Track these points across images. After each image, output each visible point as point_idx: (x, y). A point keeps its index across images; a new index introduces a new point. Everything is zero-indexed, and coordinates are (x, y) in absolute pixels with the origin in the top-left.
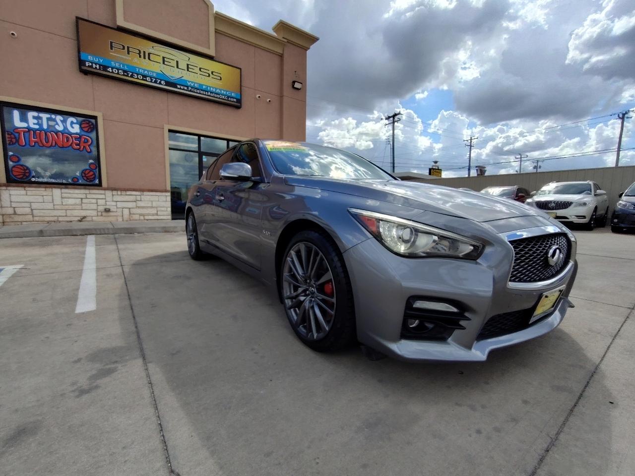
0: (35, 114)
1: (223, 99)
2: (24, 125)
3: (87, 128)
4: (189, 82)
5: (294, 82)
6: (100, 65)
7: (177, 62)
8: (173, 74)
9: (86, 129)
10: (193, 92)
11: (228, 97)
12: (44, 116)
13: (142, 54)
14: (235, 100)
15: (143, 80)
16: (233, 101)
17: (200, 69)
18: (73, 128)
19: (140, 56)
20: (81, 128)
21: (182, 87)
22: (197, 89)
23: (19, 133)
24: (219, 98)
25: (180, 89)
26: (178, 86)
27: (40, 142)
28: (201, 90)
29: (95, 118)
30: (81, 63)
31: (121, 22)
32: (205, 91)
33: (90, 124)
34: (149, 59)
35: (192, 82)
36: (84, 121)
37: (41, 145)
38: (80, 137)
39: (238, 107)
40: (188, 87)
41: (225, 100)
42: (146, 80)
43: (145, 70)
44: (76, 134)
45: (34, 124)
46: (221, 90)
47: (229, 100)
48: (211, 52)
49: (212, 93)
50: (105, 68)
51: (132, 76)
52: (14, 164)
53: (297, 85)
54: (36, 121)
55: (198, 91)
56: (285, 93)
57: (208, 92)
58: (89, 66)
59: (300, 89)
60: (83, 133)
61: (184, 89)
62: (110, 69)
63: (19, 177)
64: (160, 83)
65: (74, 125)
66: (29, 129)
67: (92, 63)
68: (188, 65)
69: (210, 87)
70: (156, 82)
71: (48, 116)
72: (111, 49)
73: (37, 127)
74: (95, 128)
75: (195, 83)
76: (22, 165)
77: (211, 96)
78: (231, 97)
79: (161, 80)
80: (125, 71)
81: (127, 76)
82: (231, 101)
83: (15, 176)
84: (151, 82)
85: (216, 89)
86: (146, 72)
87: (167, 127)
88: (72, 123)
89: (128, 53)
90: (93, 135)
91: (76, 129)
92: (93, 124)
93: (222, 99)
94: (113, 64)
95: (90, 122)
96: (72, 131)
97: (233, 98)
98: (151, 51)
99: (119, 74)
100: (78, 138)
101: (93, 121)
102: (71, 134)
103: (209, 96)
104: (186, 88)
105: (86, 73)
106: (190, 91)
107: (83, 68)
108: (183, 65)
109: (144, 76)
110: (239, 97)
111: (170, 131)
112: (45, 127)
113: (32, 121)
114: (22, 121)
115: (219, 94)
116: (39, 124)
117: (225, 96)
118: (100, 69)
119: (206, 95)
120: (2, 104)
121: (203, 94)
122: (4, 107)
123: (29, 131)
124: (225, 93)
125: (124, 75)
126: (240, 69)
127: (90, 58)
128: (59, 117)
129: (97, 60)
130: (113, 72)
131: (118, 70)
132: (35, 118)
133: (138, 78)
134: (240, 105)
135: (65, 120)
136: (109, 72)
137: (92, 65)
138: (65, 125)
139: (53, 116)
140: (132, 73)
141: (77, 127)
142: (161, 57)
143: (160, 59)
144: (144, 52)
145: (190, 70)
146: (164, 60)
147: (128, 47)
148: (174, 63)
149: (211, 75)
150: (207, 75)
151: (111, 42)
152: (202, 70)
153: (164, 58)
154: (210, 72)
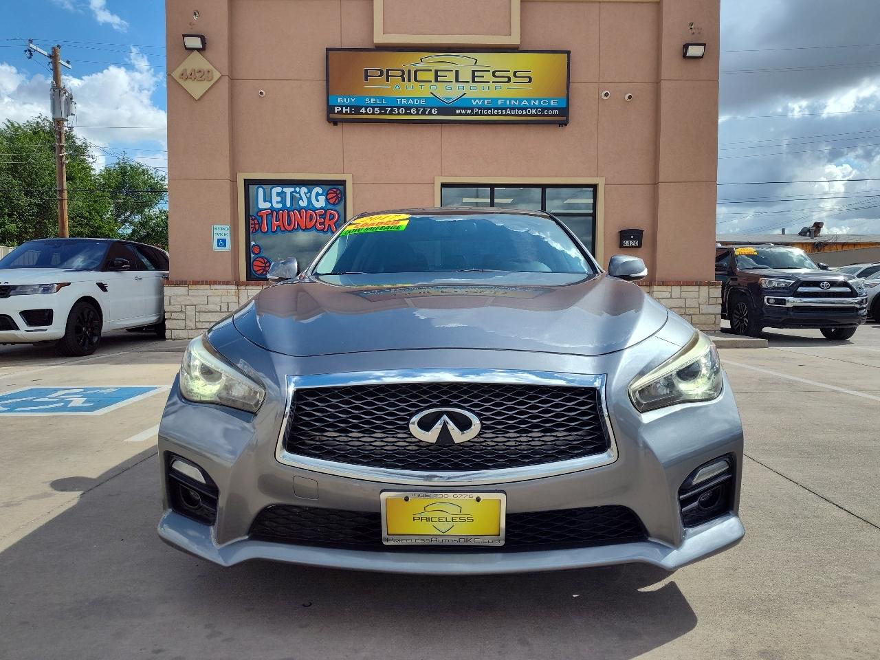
0: (279, 189)
1: (534, 115)
2: (268, 205)
3: (334, 199)
4: (475, 99)
5: (686, 47)
6: (351, 107)
7: (457, 72)
8: (449, 92)
9: (332, 201)
10: (481, 115)
11: (543, 109)
12: (288, 190)
13: (406, 76)
14: (556, 112)
15: (406, 114)
16: (552, 115)
17: (494, 75)
18: (318, 201)
19: (403, 80)
20: (327, 200)
21: (463, 112)
22: (488, 109)
23: (262, 217)
24: (526, 115)
25: (461, 114)
26: (458, 112)
27: (282, 226)
28: (498, 109)
29: (343, 183)
30: (330, 109)
31: (380, 38)
32: (502, 109)
33: (338, 192)
34: (416, 80)
35: (480, 99)
36: (330, 190)
37: (283, 229)
38: (326, 212)
39: (563, 124)
40: (472, 109)
41: (537, 115)
42: (411, 114)
43: (408, 99)
44: (321, 208)
45: (278, 202)
46: (529, 100)
47: (544, 115)
48: (514, 40)
49: (514, 109)
50: (357, 109)
51: (391, 113)
52: (257, 256)
53: (694, 51)
54: (279, 199)
55: (489, 112)
56: (665, 74)
57: (506, 109)
58: (339, 112)
59: (702, 57)
60: (329, 206)
61: (466, 114)
62: (363, 110)
63: (258, 273)
64: (430, 114)
65: (319, 198)
66: (272, 209)
67: (342, 107)
68: (473, 72)
69: (510, 100)
70: (424, 113)
71: (292, 189)
72: (366, 80)
73: (280, 206)
74: (342, 197)
75: (484, 99)
76: (262, 258)
77: (512, 115)
78: (548, 109)
79: (431, 108)
80: (381, 108)
81: (385, 114)
82: (548, 115)
83: (255, 272)
84: (417, 114)
85: (520, 101)
86: (411, 102)
87: (439, 180)
88: (318, 194)
89: (387, 80)
90: (340, 208)
91: (321, 203)
92: (341, 192)
93: (531, 115)
94: (367, 101)
95: (337, 189)
96: (317, 205)
97: (553, 109)
98: (420, 66)
99: (375, 114)
100: (323, 215)
101: (341, 187)
102: (314, 210)
103: (508, 115)
104: (469, 112)
105: (335, 122)
106: (477, 114)
107: (332, 116)
108: (465, 75)
109: (408, 108)
110: (564, 105)
111: (443, 185)
112: (288, 204)
113: (276, 199)
114: (265, 201)
115: (526, 109)
116: (283, 201)
117: (537, 108)
118: (351, 113)
119: (502, 115)
120: (248, 183)
121: (498, 115)
122: (250, 186)
123: (272, 212)
124: (537, 103)
125: (380, 114)
126: (568, 53)
127: (340, 100)
128: (304, 190)
129: (348, 101)
130: (366, 113)
131: (373, 108)
132: (278, 194)
133: (399, 114)
134: (564, 118)
135: (310, 191)
136: (362, 113)
137: (342, 109)
138: (309, 199)
139: (298, 189)
140: (392, 107)
141: (322, 199)
142: (433, 72)
143: (431, 76)
144: (409, 71)
145: (476, 79)
146: (436, 76)
147: (388, 71)
148: (452, 76)
149: (513, 79)
150: (506, 79)
151: (366, 71)
152: (497, 74)
153: (436, 71)
154: (511, 74)
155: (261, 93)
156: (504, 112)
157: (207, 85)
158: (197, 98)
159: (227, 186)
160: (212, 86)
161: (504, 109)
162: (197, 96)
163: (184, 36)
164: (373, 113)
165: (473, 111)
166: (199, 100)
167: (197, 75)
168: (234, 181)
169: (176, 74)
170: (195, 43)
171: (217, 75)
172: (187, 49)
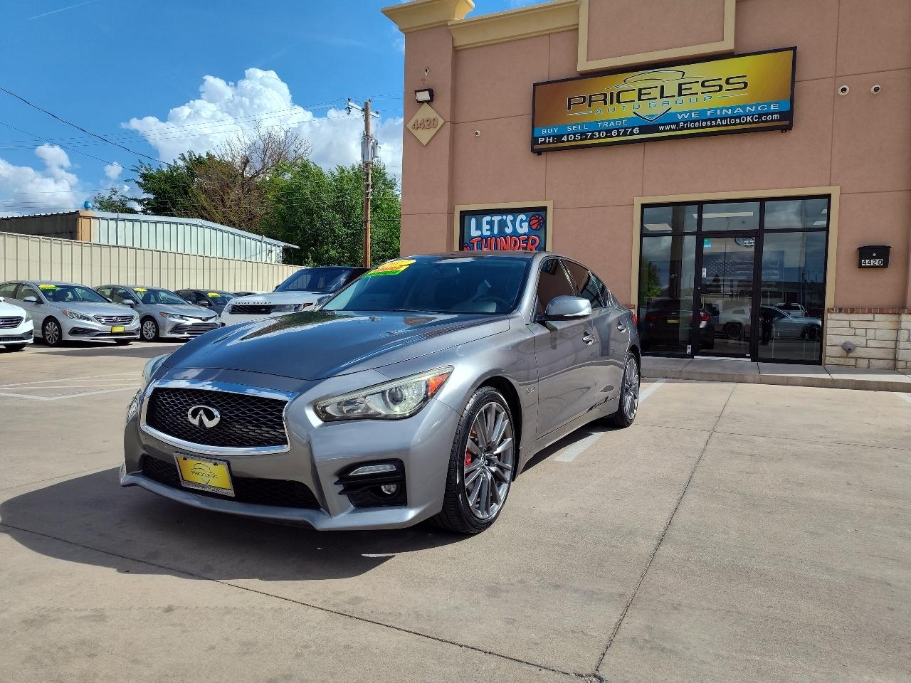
0: (488, 218)
1: (750, 123)
2: (479, 233)
3: (536, 225)
4: (680, 113)
6: (554, 137)
7: (662, 87)
8: (652, 109)
9: (534, 227)
10: (687, 129)
11: (760, 115)
12: (496, 219)
13: (608, 99)
14: (775, 117)
15: (607, 137)
16: (772, 121)
17: (703, 85)
18: (521, 227)
19: (605, 104)
20: (530, 226)
21: (668, 128)
22: (695, 121)
23: (473, 243)
24: (740, 124)
25: (665, 131)
26: (661, 128)
28: (706, 121)
29: (545, 209)
30: (534, 141)
31: (583, 66)
32: (711, 120)
33: (540, 218)
34: (618, 101)
35: (686, 113)
36: (533, 216)
38: (528, 238)
39: (787, 128)
40: (678, 124)
41: (754, 122)
42: (611, 136)
43: (609, 121)
44: (525, 234)
45: (487, 230)
46: (744, 108)
47: (762, 122)
48: (728, 44)
49: (725, 118)
50: (558, 138)
51: (592, 138)
54: (488, 227)
55: (697, 125)
57: (716, 120)
58: (544, 143)
60: (531, 232)
61: (671, 130)
62: (565, 139)
64: (632, 134)
65: (523, 224)
66: (482, 237)
67: (545, 137)
68: (680, 85)
69: (721, 109)
70: (625, 134)
71: (500, 218)
72: (569, 108)
73: (489, 233)
74: (543, 224)
75: (690, 112)
77: (722, 125)
78: (767, 114)
79: (633, 128)
80: (582, 134)
81: (586, 139)
82: (767, 121)
84: (618, 136)
85: (733, 109)
86: (612, 124)
87: (639, 201)
88: (522, 221)
89: (590, 106)
90: (541, 233)
91: (524, 229)
92: (542, 218)
93: (746, 123)
94: (569, 129)
95: (539, 215)
96: (521, 231)
97: (772, 114)
98: (622, 87)
99: (576, 141)
100: (526, 240)
101: (542, 213)
102: (519, 236)
103: (719, 126)
104: (674, 127)
105: (539, 152)
106: (683, 128)
107: (536, 147)
108: (671, 89)
109: (609, 131)
110: (787, 108)
111: (644, 206)
112: (496, 231)
113: (485, 227)
114: (477, 229)
115: (740, 117)
116: (491, 229)
117: (753, 115)
118: (553, 143)
119: (711, 126)
120: (463, 214)
121: (707, 127)
122: (466, 217)
123: (482, 239)
124: (753, 110)
125: (581, 139)
126: (794, 49)
127: (544, 132)
128: (510, 217)
129: (550, 131)
130: (568, 141)
131: (575, 134)
132: (488, 223)
133: (600, 137)
134: (787, 123)
135: (515, 219)
136: (563, 142)
137: (545, 140)
138: (514, 226)
139: (504, 217)
140: (593, 132)
141: (526, 225)
142: (637, 92)
143: (635, 95)
144: (612, 94)
145: (683, 92)
146: (640, 94)
147: (590, 97)
148: (656, 93)
149: (725, 87)
150: (717, 88)
151: (570, 99)
152: (706, 84)
153: (640, 90)
154: (723, 83)
155: (477, 133)
156: (714, 123)
157: (433, 132)
158: (425, 144)
159: (444, 218)
160: (436, 133)
161: (713, 120)
162: (425, 141)
163: (416, 91)
164: (574, 140)
165: (678, 125)
166: (426, 145)
167: (426, 124)
168: (451, 214)
169: (410, 126)
170: (424, 96)
171: (441, 122)
172: (418, 102)
